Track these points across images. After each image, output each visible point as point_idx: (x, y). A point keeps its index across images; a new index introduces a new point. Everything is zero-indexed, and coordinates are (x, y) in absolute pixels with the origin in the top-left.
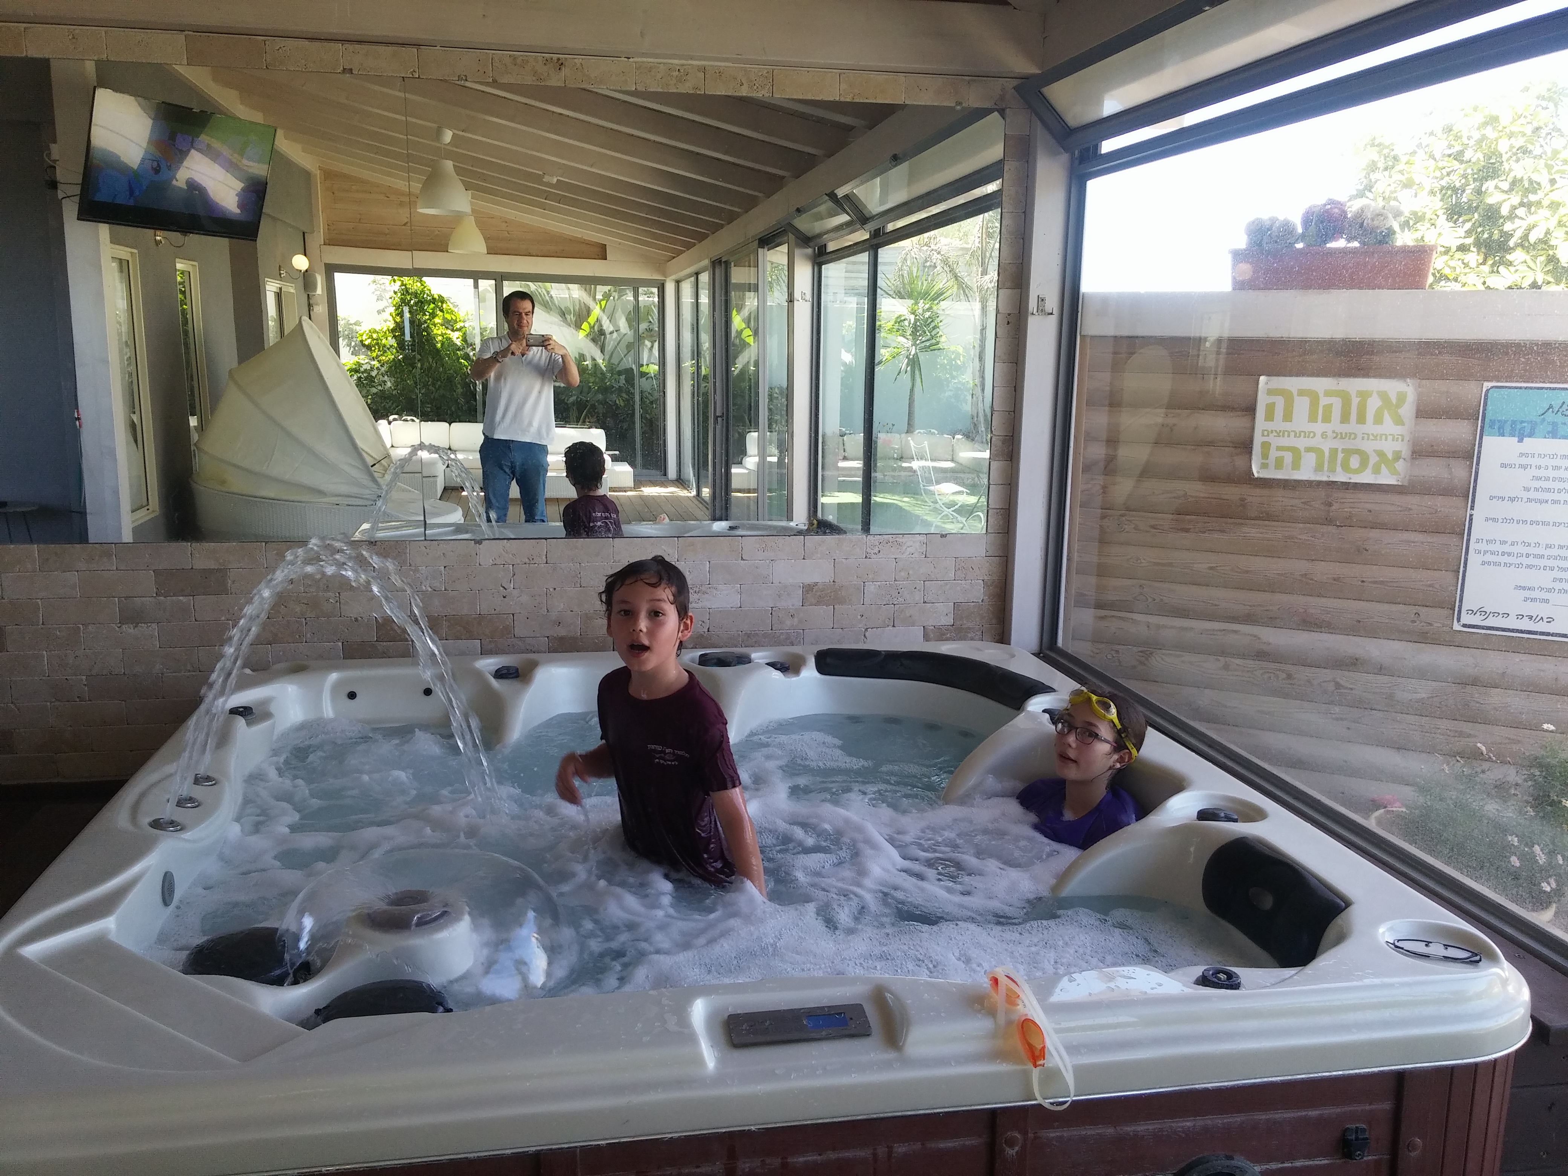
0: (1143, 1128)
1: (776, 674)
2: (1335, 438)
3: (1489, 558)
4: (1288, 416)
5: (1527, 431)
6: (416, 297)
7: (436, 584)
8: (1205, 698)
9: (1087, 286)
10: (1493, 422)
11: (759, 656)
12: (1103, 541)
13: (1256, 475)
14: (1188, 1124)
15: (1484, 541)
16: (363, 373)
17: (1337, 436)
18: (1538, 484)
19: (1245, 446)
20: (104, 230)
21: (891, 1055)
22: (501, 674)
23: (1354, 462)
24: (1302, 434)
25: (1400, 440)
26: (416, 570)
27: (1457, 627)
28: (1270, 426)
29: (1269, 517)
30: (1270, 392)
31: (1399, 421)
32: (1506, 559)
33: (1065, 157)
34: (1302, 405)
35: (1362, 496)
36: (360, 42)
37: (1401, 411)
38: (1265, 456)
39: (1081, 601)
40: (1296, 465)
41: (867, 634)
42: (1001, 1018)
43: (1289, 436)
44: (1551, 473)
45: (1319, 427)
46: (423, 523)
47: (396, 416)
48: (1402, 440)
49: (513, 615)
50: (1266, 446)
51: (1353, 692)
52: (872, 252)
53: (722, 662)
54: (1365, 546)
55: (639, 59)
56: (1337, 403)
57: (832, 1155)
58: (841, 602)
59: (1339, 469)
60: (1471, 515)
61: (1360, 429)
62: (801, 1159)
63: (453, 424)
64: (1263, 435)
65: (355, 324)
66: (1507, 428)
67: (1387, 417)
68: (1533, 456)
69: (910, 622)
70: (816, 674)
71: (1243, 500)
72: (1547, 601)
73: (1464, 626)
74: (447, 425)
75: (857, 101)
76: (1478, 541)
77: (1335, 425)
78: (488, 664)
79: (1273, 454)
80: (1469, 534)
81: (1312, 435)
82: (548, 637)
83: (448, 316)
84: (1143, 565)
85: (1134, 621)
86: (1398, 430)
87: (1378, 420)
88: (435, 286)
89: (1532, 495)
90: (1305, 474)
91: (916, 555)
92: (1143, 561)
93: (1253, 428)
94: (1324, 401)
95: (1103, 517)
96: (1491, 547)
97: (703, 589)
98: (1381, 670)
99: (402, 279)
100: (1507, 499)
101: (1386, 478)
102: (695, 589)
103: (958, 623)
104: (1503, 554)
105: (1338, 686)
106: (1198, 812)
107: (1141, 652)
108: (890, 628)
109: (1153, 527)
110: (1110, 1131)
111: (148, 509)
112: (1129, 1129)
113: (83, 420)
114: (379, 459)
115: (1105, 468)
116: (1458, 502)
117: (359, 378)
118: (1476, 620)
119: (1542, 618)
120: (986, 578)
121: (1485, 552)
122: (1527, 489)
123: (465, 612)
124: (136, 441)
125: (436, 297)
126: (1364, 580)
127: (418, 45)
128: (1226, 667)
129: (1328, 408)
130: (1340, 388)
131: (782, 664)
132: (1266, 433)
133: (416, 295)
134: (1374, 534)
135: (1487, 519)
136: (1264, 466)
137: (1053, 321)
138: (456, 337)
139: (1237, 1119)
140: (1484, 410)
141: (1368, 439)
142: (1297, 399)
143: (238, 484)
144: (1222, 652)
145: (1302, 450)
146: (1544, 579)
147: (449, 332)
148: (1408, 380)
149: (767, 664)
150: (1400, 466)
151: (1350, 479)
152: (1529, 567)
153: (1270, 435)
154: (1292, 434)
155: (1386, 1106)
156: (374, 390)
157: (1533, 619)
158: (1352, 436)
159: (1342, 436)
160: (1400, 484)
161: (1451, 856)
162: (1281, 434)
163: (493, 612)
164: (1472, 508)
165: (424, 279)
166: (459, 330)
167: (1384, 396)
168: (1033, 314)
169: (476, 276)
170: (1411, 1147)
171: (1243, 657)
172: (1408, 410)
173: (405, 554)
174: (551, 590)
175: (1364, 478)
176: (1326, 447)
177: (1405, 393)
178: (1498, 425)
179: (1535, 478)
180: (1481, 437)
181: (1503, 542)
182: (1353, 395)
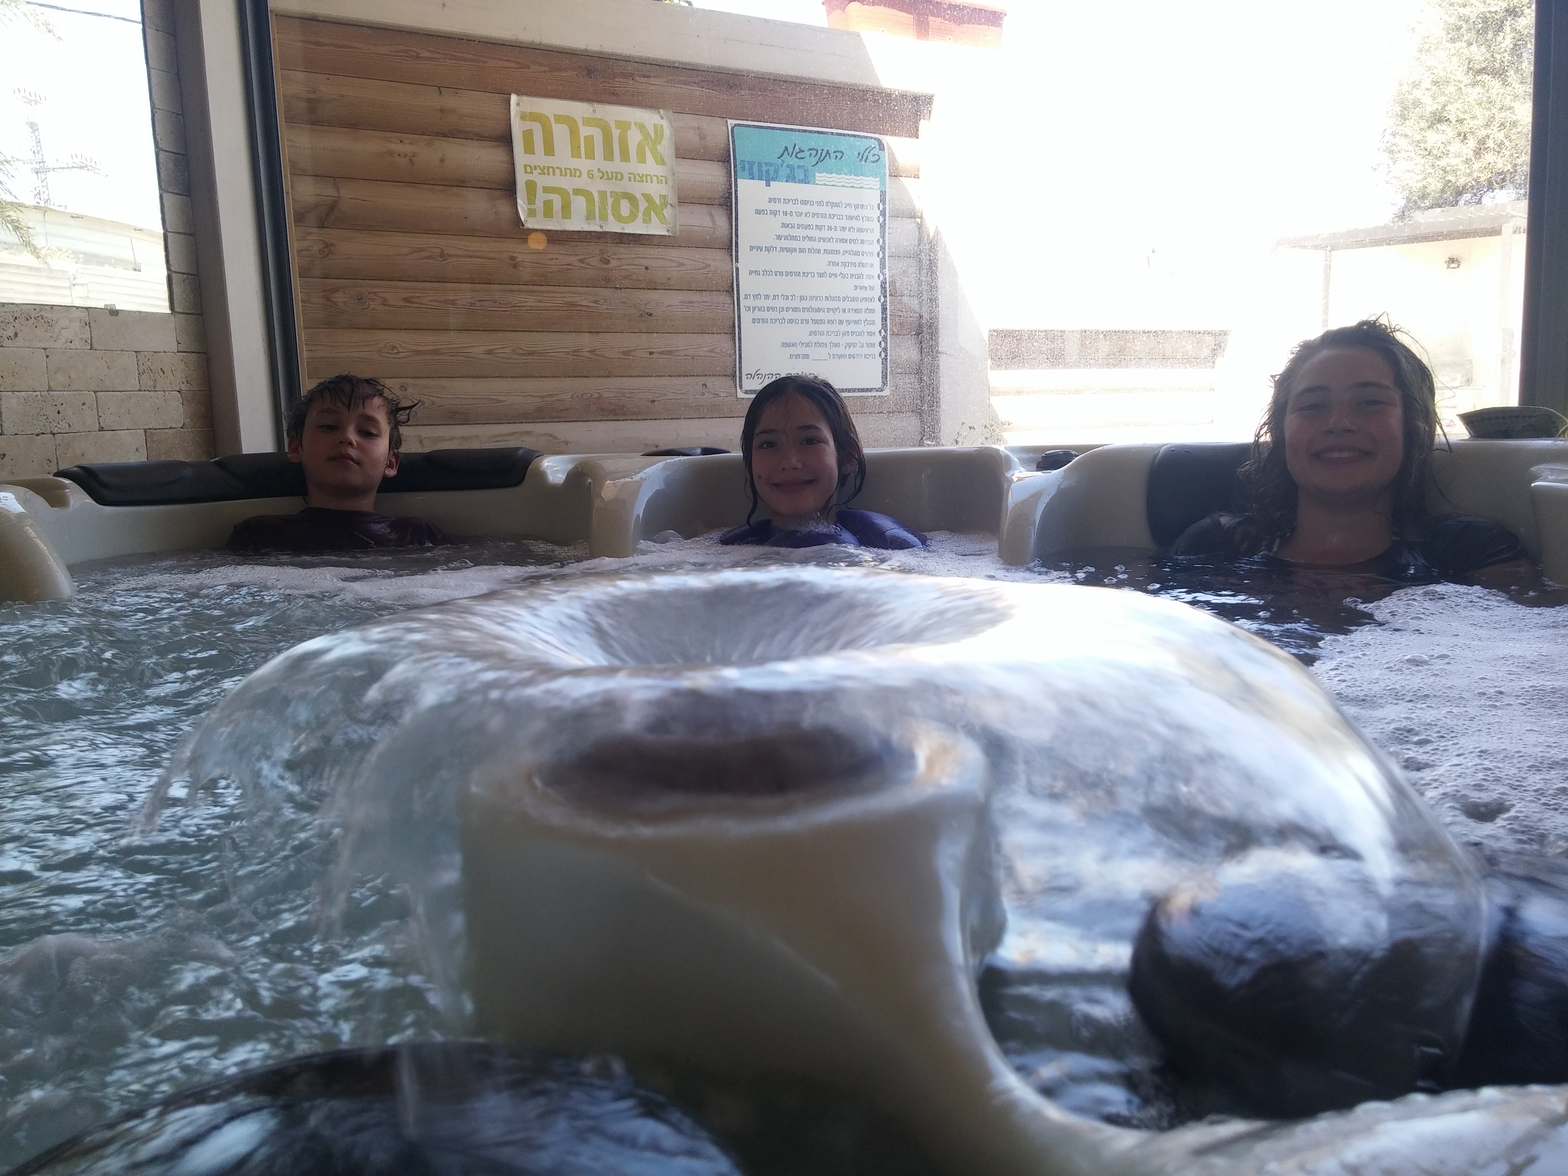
2: (601, 178)
3: (758, 315)
4: (549, 150)
5: (772, 174)
10: (743, 165)
13: (526, 225)
15: (752, 296)
17: (603, 175)
18: (787, 232)
19: (509, 189)
23: (625, 208)
24: (568, 171)
25: (664, 182)
27: (740, 394)
28: (531, 160)
29: (545, 279)
30: (523, 117)
31: (660, 160)
32: (771, 315)
34: (561, 135)
35: (638, 250)
37: (661, 148)
38: (531, 200)
40: (566, 212)
43: (554, 174)
44: (795, 220)
45: (583, 164)
48: (666, 183)
50: (531, 186)
54: (647, 311)
56: (597, 134)
59: (611, 217)
60: (737, 269)
61: (625, 168)
64: (526, 172)
66: (756, 171)
67: (648, 154)
68: (780, 201)
71: (513, 258)
72: (806, 356)
73: (747, 392)
76: (746, 296)
77: (599, 162)
79: (541, 197)
80: (738, 290)
81: (578, 173)
84: (401, 355)
86: (661, 171)
87: (642, 159)
89: (784, 243)
90: (577, 224)
91: (76, 344)
93: (513, 164)
94: (585, 131)
96: (758, 303)
100: (764, 249)
101: (657, 229)
104: (768, 309)
109: (406, 300)
116: (723, 254)
120: (183, 387)
121: (754, 309)
122: (779, 237)
126: (653, 351)
129: (589, 140)
130: (598, 116)
132: (528, 169)
134: (654, 296)
135: (751, 272)
136: (532, 213)
140: (735, 152)
141: (634, 181)
142: (555, 127)
145: (571, 192)
146: (799, 333)
148: (662, 111)
150: (667, 212)
151: (623, 229)
152: (791, 321)
153: (534, 172)
154: (557, 171)
158: (617, 176)
159: (608, 176)
160: (670, 234)
162: (545, 171)
164: (737, 261)
167: (642, 127)
172: (666, 148)
175: (636, 228)
176: (595, 187)
177: (662, 126)
178: (747, 166)
179: (784, 225)
180: (736, 180)
181: (767, 297)
182: (613, 126)
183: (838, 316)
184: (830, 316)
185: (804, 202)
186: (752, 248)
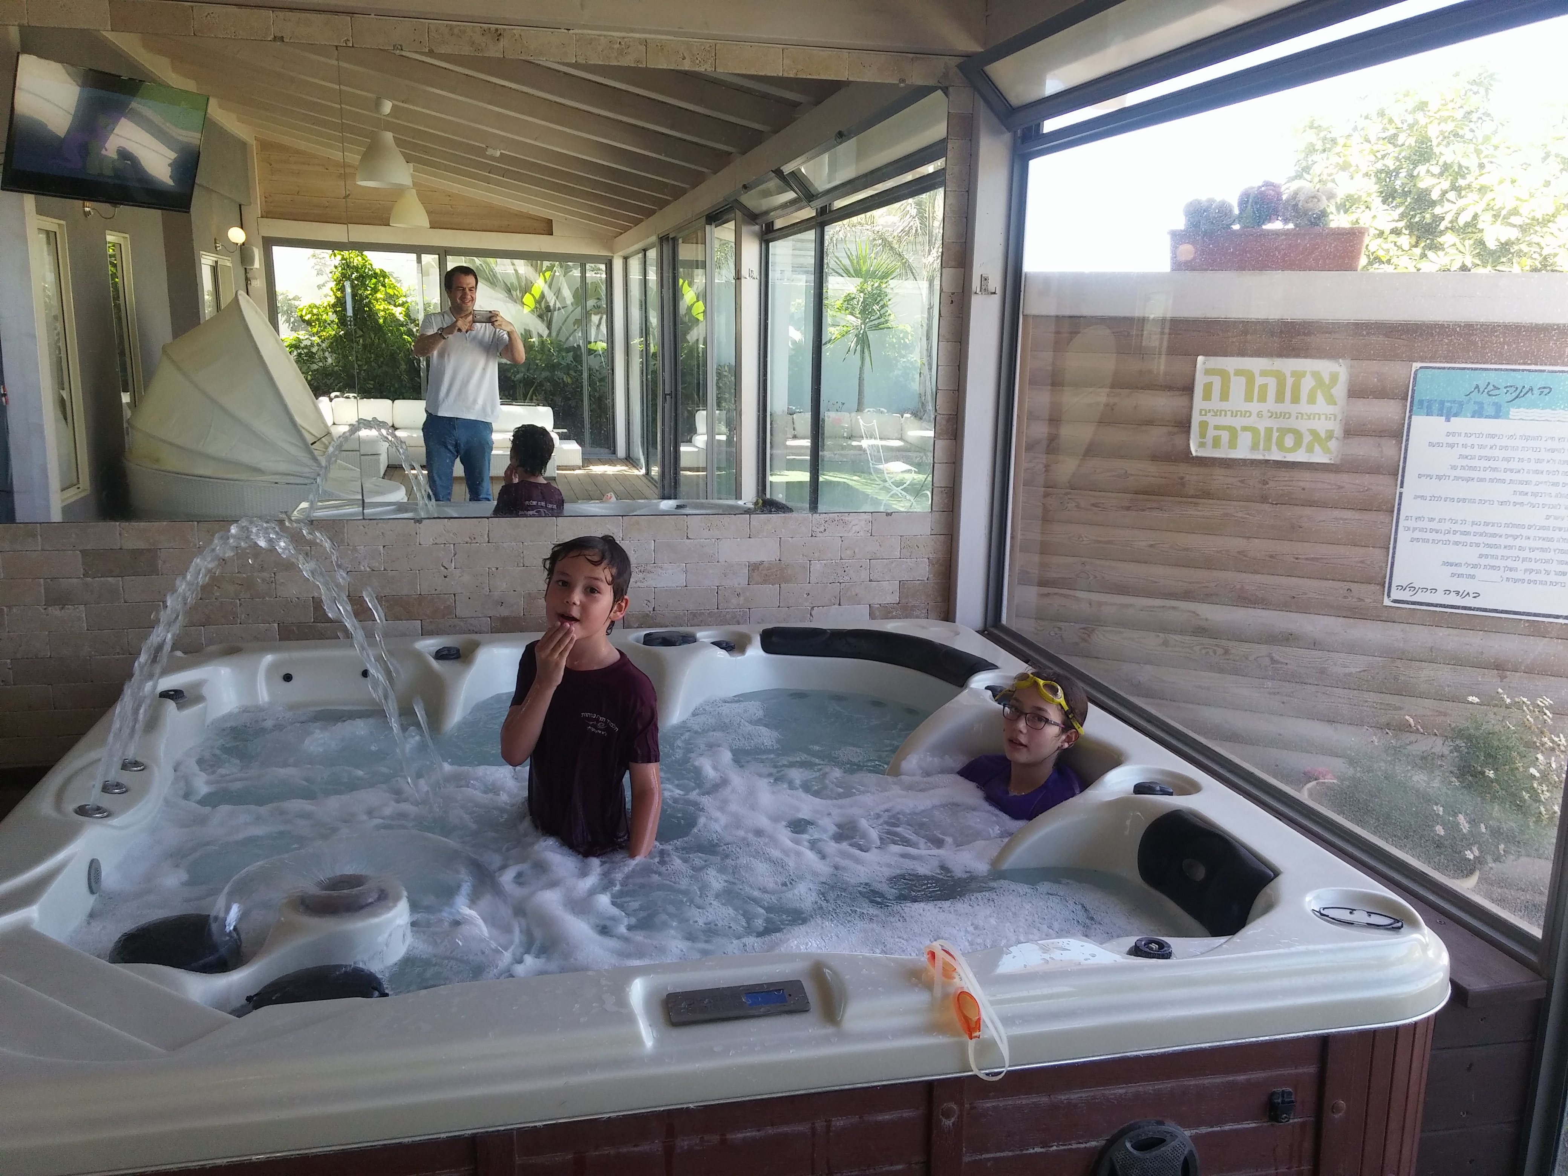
0: (1077, 1096)
1: (722, 654)
2: (1271, 417)
3: (1418, 534)
4: (1224, 397)
5: (1454, 410)
6: (357, 272)
7: (375, 564)
8: (1145, 674)
9: (1028, 267)
10: (1421, 402)
11: (704, 635)
12: (1046, 519)
13: (1194, 454)
14: (1120, 1091)
15: (1413, 519)
16: (303, 348)
17: (1273, 415)
18: (1465, 462)
19: (1184, 425)
20: (29, 201)
21: (830, 1030)
22: (441, 655)
23: (1289, 441)
24: (1239, 413)
25: (1333, 418)
26: (355, 550)
27: (1387, 602)
28: (1207, 405)
29: (1207, 494)
30: (1208, 372)
31: (1331, 401)
32: (1434, 536)
33: (1007, 137)
34: (1238, 385)
35: (1297, 474)
36: (291, 9)
37: (1334, 391)
38: (1203, 435)
39: (1024, 579)
40: (1233, 444)
41: (813, 613)
42: (938, 991)
43: (1225, 416)
44: (1476, 452)
45: (1254, 407)
46: (361, 502)
47: (338, 393)
48: (1335, 420)
49: (454, 595)
50: (1204, 425)
51: (1289, 666)
52: (818, 231)
53: (667, 641)
54: (1300, 524)
55: (580, 31)
56: (1272, 383)
57: (771, 1131)
58: (788, 580)
59: (1274, 448)
60: (1401, 494)
61: (1294, 409)
62: (740, 1135)
63: (396, 402)
64: (1201, 415)
65: (294, 299)
66: (1436, 407)
67: (1320, 397)
68: (1460, 434)
69: (855, 600)
70: (762, 653)
71: (1181, 478)
72: (1473, 577)
73: (1395, 601)
74: (390, 402)
75: (801, 77)
76: (1407, 518)
77: (1270, 404)
78: (429, 645)
79: (1211, 433)
80: (1398, 514)
81: (1248, 414)
82: (490, 617)
83: (391, 292)
84: (1083, 543)
85: (1077, 599)
86: (1330, 409)
87: (1312, 400)
88: (377, 260)
89: (1459, 473)
90: (1242, 452)
91: (861, 533)
92: (1085, 539)
93: (1191, 408)
94: (1259, 381)
95: (1046, 495)
96: (1420, 524)
97: (649, 568)
98: (1315, 645)
99: (342, 253)
100: (1434, 477)
101: (1319, 457)
102: (640, 568)
103: (903, 601)
104: (1432, 530)
105: (1273, 661)
106: (1135, 786)
107: (1084, 628)
108: (837, 606)
109: (1093, 505)
110: (1044, 1100)
111: (78, 488)
112: (1063, 1097)
113: (10, 396)
114: (319, 437)
115: (1048, 446)
116: (1386, 480)
117: (300, 355)
118: (1405, 596)
119: (1468, 594)
120: (931, 556)
121: (1415, 529)
122: (1454, 468)
123: (405, 592)
124: (66, 419)
125: (378, 271)
126: (1300, 556)
127: (351, 13)
128: (1166, 643)
129: (1264, 388)
130: (1275, 368)
131: (727, 643)
132: (1203, 413)
133: (357, 269)
134: (1307, 511)
135: (1416, 497)
136: (1202, 445)
137: (996, 301)
138: (399, 313)
139: (1167, 1085)
140: (1413, 390)
141: (1302, 419)
142: (1233, 379)
143: (172, 462)
144: (1163, 628)
145: (1239, 429)
146: (1470, 555)
147: (391, 307)
148: (1341, 360)
149: (712, 643)
150: (1333, 445)
151: (1285, 457)
152: (1457, 543)
153: (1208, 414)
154: (1229, 413)
155: (1311, 1069)
156: (315, 367)
157: (1460, 594)
158: (1286, 415)
159: (1276, 414)
160: (1332, 462)
161: (1377, 826)
162: (1218, 413)
163: (433, 592)
164: (1402, 487)
165: (365, 253)
166: (402, 305)
167: (1316, 375)
168: (976, 293)
169: (419, 250)
170: (1335, 1109)
171: (1182, 632)
172: (1340, 390)
173: (343, 534)
174: (494, 569)
175: (1300, 456)
176: (1261, 426)
177: (1338, 373)
178: (1426, 404)
179: (1461, 457)
180: (1410, 417)
181: (1432, 520)
182: (1288, 375)
183: (1518, 542)
184: (1510, 542)
185: (1493, 436)
186: (1420, 476)
